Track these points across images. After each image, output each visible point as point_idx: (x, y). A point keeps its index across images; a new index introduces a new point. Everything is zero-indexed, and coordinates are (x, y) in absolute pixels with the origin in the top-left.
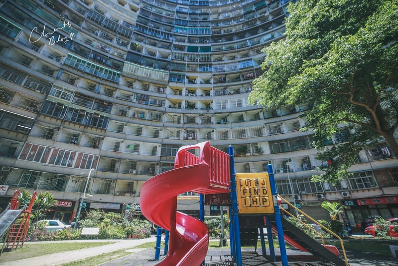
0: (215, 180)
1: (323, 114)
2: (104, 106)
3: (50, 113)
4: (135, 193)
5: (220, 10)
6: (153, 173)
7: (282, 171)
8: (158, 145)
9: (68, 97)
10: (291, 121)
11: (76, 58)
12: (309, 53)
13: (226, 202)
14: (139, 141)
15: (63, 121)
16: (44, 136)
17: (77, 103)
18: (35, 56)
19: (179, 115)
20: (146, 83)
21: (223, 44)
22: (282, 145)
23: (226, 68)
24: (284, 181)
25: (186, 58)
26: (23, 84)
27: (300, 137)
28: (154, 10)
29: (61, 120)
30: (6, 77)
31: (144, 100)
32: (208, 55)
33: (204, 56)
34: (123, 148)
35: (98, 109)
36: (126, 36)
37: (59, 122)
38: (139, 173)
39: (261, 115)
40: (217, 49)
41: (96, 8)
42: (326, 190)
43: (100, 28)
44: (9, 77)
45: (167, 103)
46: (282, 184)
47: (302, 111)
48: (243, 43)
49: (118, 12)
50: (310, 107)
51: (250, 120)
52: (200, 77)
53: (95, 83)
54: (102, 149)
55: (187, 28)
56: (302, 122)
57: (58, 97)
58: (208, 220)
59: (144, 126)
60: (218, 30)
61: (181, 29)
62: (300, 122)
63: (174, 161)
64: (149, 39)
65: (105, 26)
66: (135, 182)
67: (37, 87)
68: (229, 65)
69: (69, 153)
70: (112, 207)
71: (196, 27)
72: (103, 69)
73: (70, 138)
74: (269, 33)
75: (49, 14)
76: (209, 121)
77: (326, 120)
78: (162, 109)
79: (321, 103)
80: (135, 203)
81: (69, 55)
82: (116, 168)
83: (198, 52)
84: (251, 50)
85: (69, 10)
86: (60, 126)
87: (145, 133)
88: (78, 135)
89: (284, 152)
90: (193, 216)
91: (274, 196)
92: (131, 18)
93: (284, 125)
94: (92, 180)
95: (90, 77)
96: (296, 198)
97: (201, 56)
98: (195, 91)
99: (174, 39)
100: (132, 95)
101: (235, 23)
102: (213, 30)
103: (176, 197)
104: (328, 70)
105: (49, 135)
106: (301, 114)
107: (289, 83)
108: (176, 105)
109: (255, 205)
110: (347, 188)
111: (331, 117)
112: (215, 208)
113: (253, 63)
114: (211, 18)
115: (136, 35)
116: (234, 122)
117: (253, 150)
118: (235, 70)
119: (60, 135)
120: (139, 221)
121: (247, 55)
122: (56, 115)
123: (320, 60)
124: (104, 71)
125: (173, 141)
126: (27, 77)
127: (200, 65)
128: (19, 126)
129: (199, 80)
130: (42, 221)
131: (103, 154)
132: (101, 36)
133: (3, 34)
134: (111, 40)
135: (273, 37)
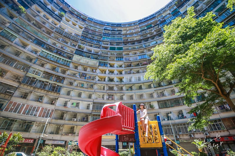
0: (125, 125)
1: (188, 85)
2: (60, 79)
3: (27, 83)
4: (75, 133)
5: (128, 29)
6: (87, 121)
7: (166, 120)
8: (91, 103)
9: (39, 74)
10: (170, 89)
11: (46, 52)
12: (178, 51)
13: (132, 140)
14: (79, 100)
15: (35, 88)
16: (21, 97)
17: (44, 77)
18: (23, 51)
19: (104, 85)
20: (85, 67)
21: (130, 46)
22: (165, 103)
23: (131, 59)
24: (168, 126)
25: (109, 53)
26: (14, 66)
27: (176, 98)
28: (92, 28)
29: (33, 87)
30: (4, 63)
31: (84, 76)
32: (121, 52)
33: (119, 52)
34: (69, 104)
35: (56, 81)
36: (75, 41)
37: (32, 88)
38: (78, 120)
39: (152, 85)
40: (126, 49)
41: (60, 27)
42: (194, 132)
43: (61, 37)
44: (6, 62)
45: (97, 78)
46: (167, 128)
47: (176, 83)
48: (140, 46)
49: (72, 29)
50: (180, 81)
51: (146, 89)
52: (116, 64)
53: (56, 66)
54: (56, 105)
55: (110, 37)
56: (177, 90)
57: (34, 74)
58: (121, 152)
59: (82, 92)
60: (127, 39)
61: (106, 38)
62: (175, 89)
63: (101, 113)
64: (88, 43)
65: (64, 36)
66: (75, 127)
67: (22, 68)
68: (133, 57)
69: (36, 107)
70: (60, 143)
71: (115, 37)
72: (61, 59)
73: (37, 98)
74: (154, 41)
75: (34, 29)
76: (122, 89)
77: (190, 89)
78: (94, 81)
79: (186, 78)
80: (75, 140)
81: (42, 51)
82: (64, 117)
83: (115, 50)
84: (145, 50)
85: (45, 27)
86: (32, 91)
87: (83, 95)
88: (42, 96)
89: (167, 107)
90: (111, 149)
91: (162, 136)
92: (79, 32)
93: (165, 91)
94: (48, 125)
95: (53, 63)
96: (176, 137)
97: (117, 52)
98: (114, 72)
99: (102, 43)
100: (77, 73)
101: (136, 35)
102: (124, 39)
103: (101, 137)
104: (188, 61)
105: (25, 96)
106: (175, 84)
107: (167, 68)
108: (103, 79)
109: (150, 142)
110: (207, 130)
111: (193, 87)
112: (125, 144)
113: (147, 57)
114: (123, 32)
115: (81, 41)
116: (136, 89)
117: (148, 106)
118: (136, 60)
119: (31, 96)
120: (76, 153)
121: (143, 52)
122: (30, 84)
123: (184, 55)
124: (62, 59)
125: (100, 100)
126: (17, 62)
127: (116, 57)
128: (8, 91)
129: (116, 65)
130: (12, 153)
131: (56, 108)
132: (62, 41)
133: (7, 39)
134: (67, 43)
135: (157, 43)
